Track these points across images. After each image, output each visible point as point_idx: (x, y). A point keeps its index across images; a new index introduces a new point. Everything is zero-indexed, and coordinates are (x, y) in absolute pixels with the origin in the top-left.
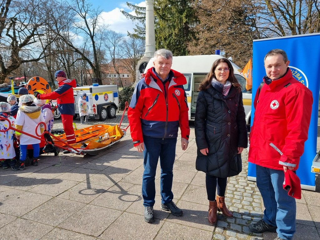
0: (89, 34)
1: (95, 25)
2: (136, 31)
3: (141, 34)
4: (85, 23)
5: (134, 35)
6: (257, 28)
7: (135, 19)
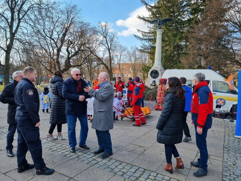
0: (108, 48)
1: (112, 42)
2: (142, 47)
3: (146, 49)
4: (106, 41)
5: (140, 50)
6: (233, 50)
7: (142, 40)
